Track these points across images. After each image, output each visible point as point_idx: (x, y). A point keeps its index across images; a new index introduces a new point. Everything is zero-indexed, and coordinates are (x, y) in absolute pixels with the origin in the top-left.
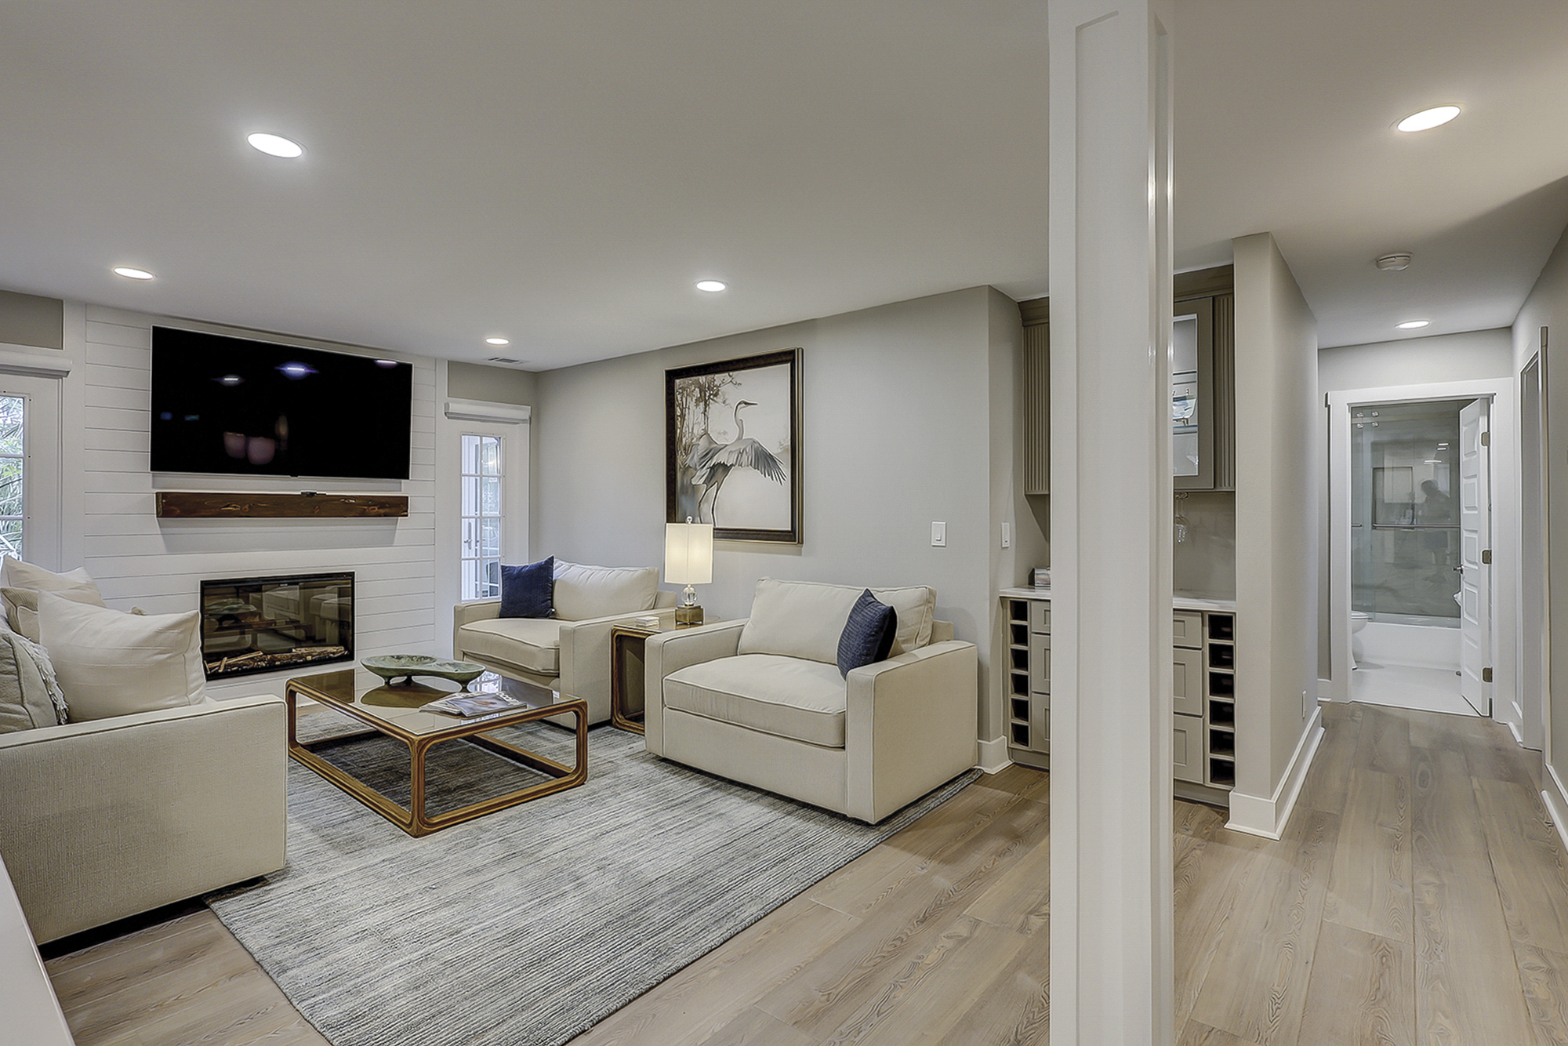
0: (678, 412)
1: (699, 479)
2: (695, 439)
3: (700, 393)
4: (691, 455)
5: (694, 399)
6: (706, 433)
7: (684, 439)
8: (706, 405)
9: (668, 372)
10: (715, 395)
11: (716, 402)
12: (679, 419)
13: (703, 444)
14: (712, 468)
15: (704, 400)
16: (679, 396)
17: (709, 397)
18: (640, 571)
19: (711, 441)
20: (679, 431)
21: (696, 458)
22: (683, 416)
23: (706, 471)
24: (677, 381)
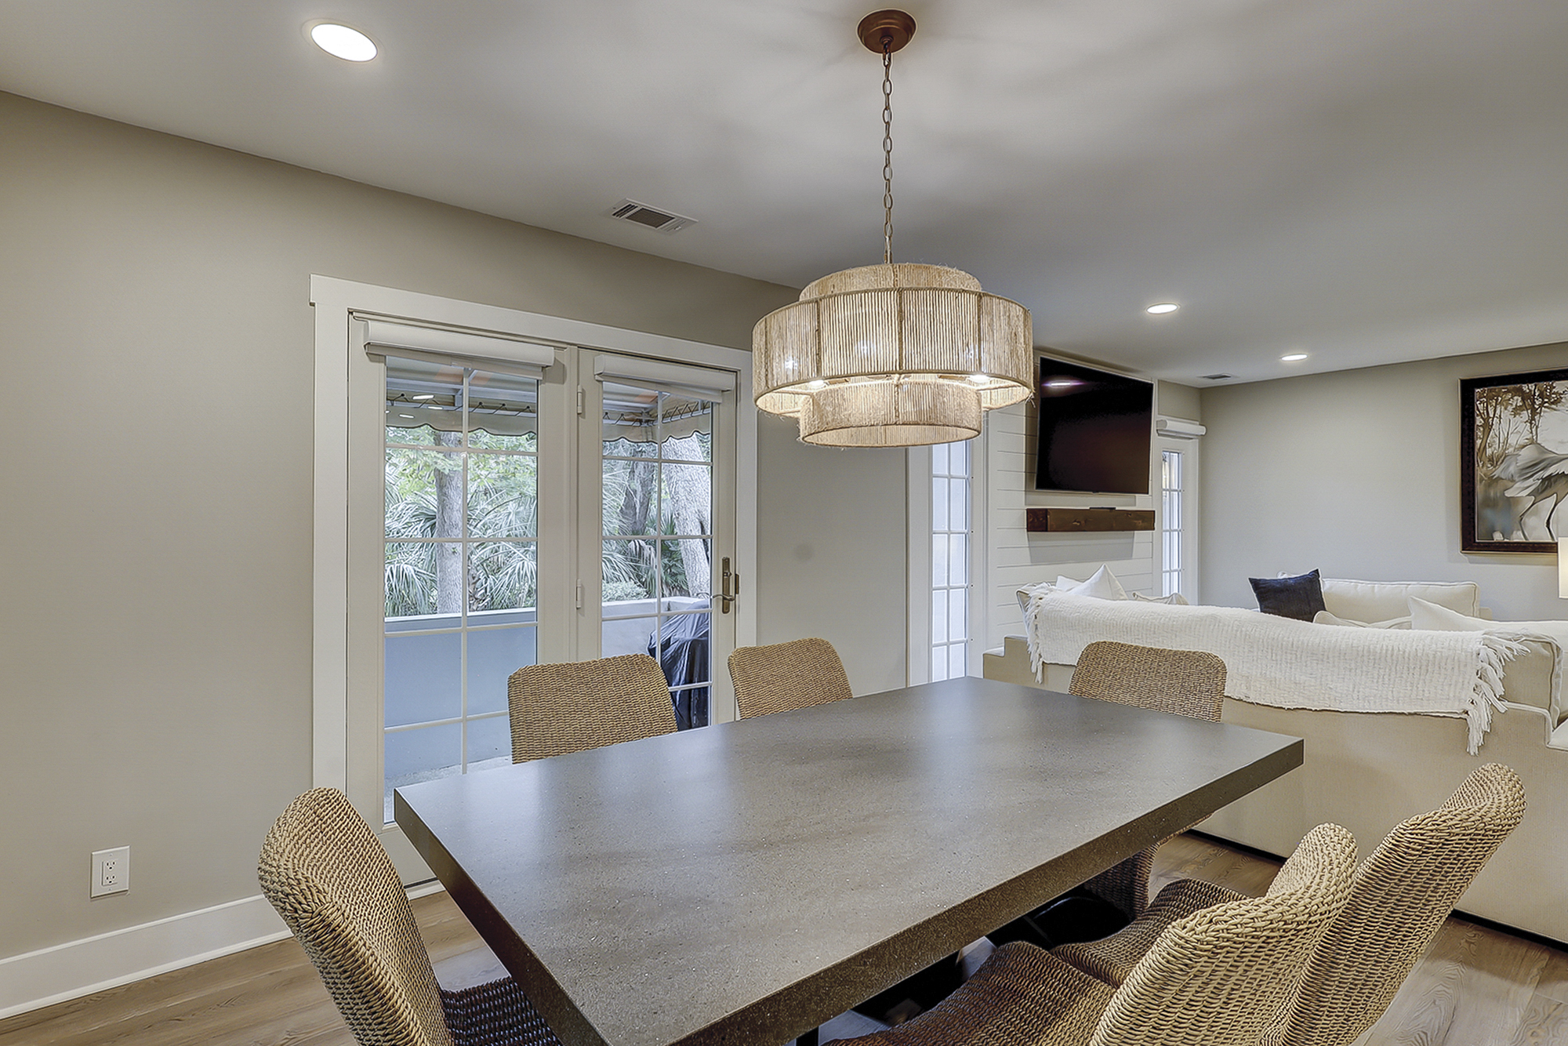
0: (1479, 421)
1: (1520, 491)
2: (1511, 450)
3: (1523, 400)
4: (1503, 466)
5: (1510, 408)
6: (1533, 442)
7: (1489, 451)
8: (1534, 412)
9: (1463, 382)
10: (1552, 403)
11: (1555, 410)
12: (1482, 429)
13: (1527, 455)
14: (1544, 480)
15: (1532, 408)
16: (1481, 407)
17: (1541, 406)
18: (1459, 587)
19: (1542, 450)
20: (1478, 442)
21: (1512, 469)
22: (1487, 427)
23: (1533, 483)
24: (1477, 390)
